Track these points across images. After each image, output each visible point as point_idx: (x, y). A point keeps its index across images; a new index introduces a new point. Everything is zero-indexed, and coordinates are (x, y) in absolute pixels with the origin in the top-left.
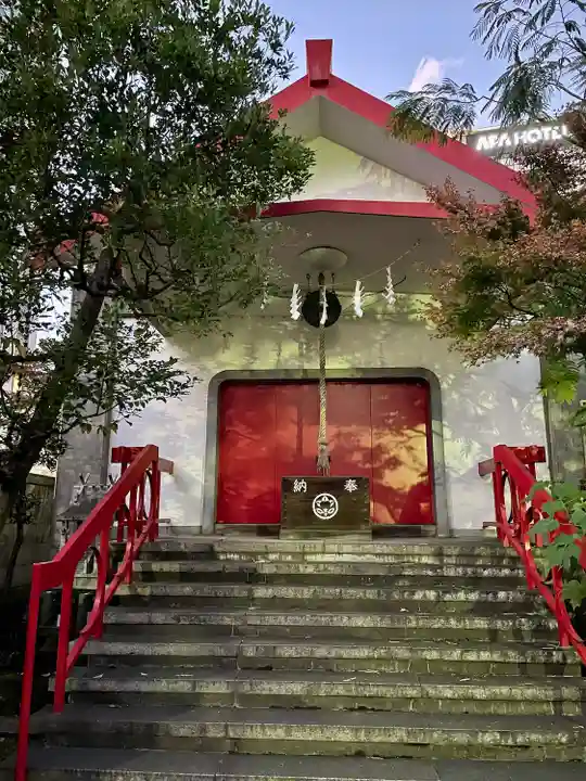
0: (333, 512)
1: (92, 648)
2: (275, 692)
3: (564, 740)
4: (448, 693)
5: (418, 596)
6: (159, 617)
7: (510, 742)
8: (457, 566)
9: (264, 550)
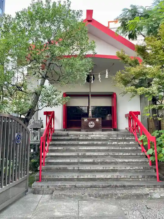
0: (93, 126)
1: (47, 154)
2: (86, 161)
3: (142, 168)
4: (120, 161)
5: (113, 143)
6: (60, 148)
7: (132, 169)
8: (121, 137)
9: (79, 134)
